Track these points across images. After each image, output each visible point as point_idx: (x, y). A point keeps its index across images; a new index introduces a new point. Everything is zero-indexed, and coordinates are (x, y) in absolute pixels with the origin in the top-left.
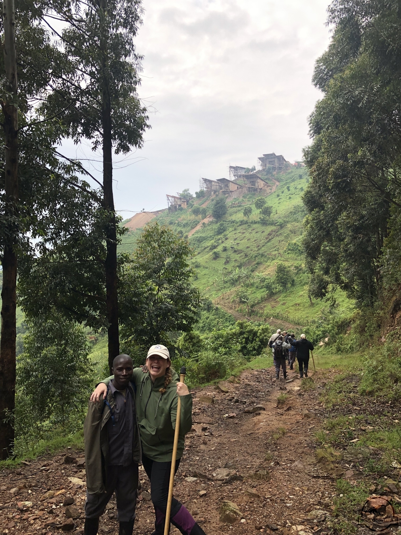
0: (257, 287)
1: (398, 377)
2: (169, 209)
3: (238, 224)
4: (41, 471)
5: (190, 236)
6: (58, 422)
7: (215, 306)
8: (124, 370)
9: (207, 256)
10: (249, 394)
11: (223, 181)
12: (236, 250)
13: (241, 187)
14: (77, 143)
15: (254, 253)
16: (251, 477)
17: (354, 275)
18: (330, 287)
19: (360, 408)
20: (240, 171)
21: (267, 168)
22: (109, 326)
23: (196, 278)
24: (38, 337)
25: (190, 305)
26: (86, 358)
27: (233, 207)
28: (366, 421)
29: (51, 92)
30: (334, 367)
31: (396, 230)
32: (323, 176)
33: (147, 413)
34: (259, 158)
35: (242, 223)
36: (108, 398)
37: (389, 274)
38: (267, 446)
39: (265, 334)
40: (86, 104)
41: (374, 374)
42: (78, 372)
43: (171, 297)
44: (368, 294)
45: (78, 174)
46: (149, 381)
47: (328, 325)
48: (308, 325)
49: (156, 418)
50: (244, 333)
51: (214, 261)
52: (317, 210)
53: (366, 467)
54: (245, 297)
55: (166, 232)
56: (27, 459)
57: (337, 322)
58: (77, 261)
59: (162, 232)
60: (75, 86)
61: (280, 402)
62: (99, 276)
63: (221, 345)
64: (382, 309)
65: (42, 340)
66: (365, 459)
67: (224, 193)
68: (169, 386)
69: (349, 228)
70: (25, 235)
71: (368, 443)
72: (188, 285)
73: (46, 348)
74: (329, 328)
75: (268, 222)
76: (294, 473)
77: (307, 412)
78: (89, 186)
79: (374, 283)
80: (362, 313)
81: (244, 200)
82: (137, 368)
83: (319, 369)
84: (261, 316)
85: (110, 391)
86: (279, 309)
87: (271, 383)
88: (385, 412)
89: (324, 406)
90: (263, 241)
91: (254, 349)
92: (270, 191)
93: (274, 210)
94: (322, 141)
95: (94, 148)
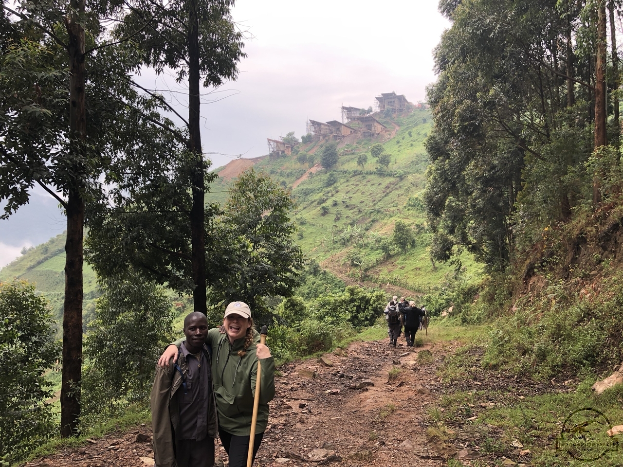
0: (372, 249)
1: (526, 349)
2: (271, 155)
3: (351, 175)
4: (109, 450)
5: (295, 189)
6: (136, 399)
7: (322, 270)
8: (198, 330)
9: (314, 212)
10: (357, 368)
11: (334, 124)
12: (348, 204)
13: (355, 131)
14: (159, 73)
15: (368, 209)
16: (351, 457)
17: (483, 235)
18: (455, 248)
19: (482, 383)
20: (355, 112)
21: (386, 109)
22: (195, 288)
23: (301, 237)
24: (113, 301)
25: (291, 266)
26: (169, 325)
27: (346, 155)
28: (487, 397)
29: (129, 12)
30: (457, 339)
31: (531, 182)
32: (447, 119)
33: (225, 379)
34: (377, 98)
35: (356, 173)
36: (180, 362)
37: (522, 233)
38: (373, 425)
39: (380, 302)
40: (170, 27)
41: (499, 346)
42: (160, 342)
43: (269, 257)
44: (499, 257)
45: (159, 110)
46: (227, 344)
47: (453, 292)
48: (430, 293)
49: (234, 385)
50: (355, 300)
51: (322, 217)
52: (441, 158)
53: (483, 446)
54: (358, 259)
55: (264, 180)
56: (93, 437)
57: (463, 289)
58: (159, 211)
59: (259, 181)
60: (157, 4)
61: (392, 377)
62: (183, 229)
63: (327, 314)
64: (514, 274)
65: (118, 304)
66: (483, 438)
67: (335, 138)
68: (249, 349)
69: (477, 179)
70: (96, 180)
71: (488, 421)
72: (289, 242)
73: (123, 313)
74: (453, 296)
75: (386, 173)
76: (401, 454)
77: (422, 387)
78: (173, 125)
79: (506, 244)
80: (493, 278)
81: (359, 146)
82: (213, 329)
83: (439, 341)
84: (376, 282)
85: (181, 354)
86: (396, 274)
87: (383, 357)
88: (510, 388)
89: (441, 382)
90: (379, 195)
91: (366, 319)
92: (389, 136)
93: (392, 159)
94: (448, 78)
95: (179, 80)
